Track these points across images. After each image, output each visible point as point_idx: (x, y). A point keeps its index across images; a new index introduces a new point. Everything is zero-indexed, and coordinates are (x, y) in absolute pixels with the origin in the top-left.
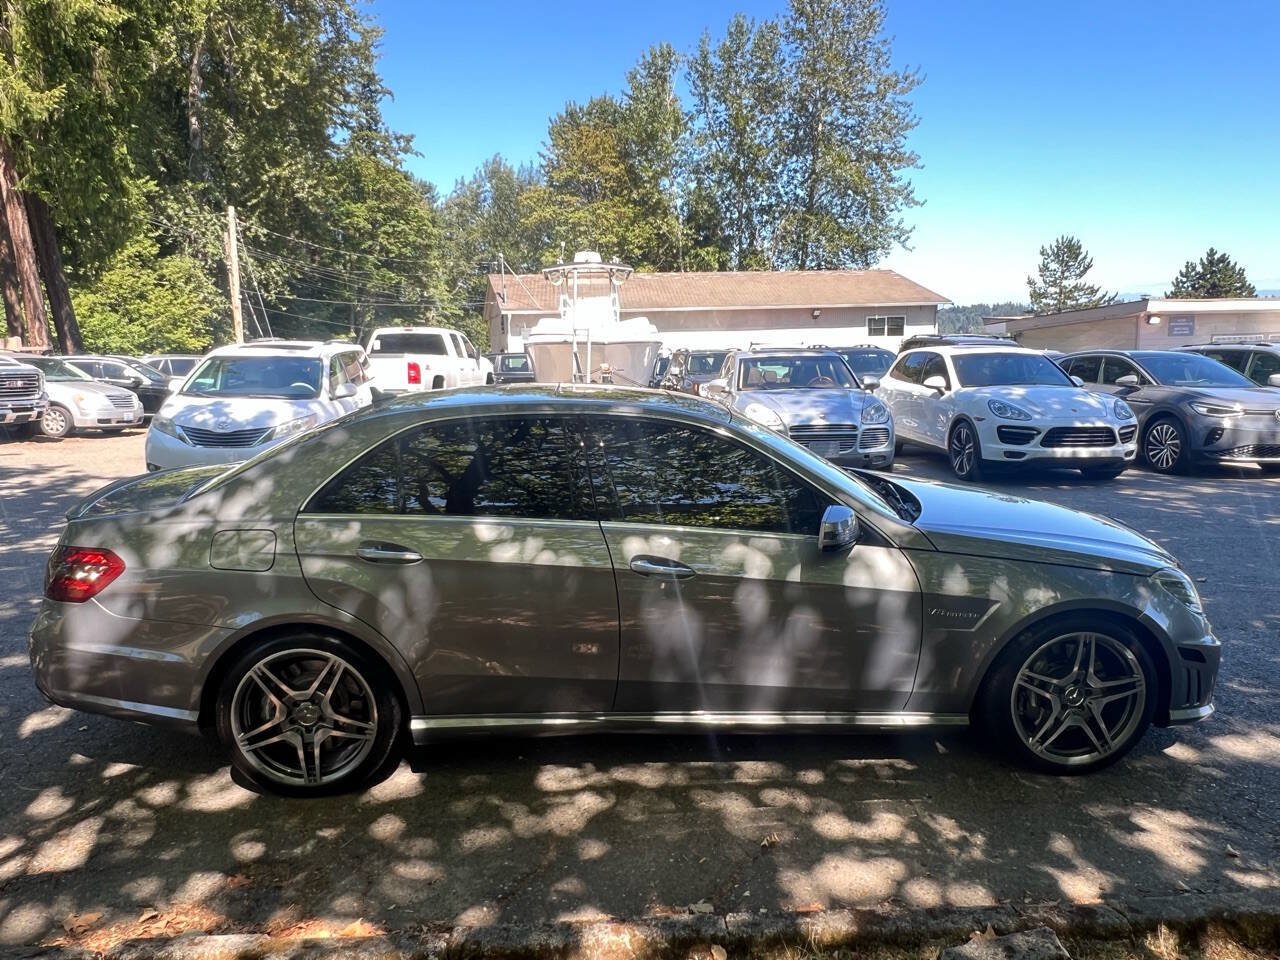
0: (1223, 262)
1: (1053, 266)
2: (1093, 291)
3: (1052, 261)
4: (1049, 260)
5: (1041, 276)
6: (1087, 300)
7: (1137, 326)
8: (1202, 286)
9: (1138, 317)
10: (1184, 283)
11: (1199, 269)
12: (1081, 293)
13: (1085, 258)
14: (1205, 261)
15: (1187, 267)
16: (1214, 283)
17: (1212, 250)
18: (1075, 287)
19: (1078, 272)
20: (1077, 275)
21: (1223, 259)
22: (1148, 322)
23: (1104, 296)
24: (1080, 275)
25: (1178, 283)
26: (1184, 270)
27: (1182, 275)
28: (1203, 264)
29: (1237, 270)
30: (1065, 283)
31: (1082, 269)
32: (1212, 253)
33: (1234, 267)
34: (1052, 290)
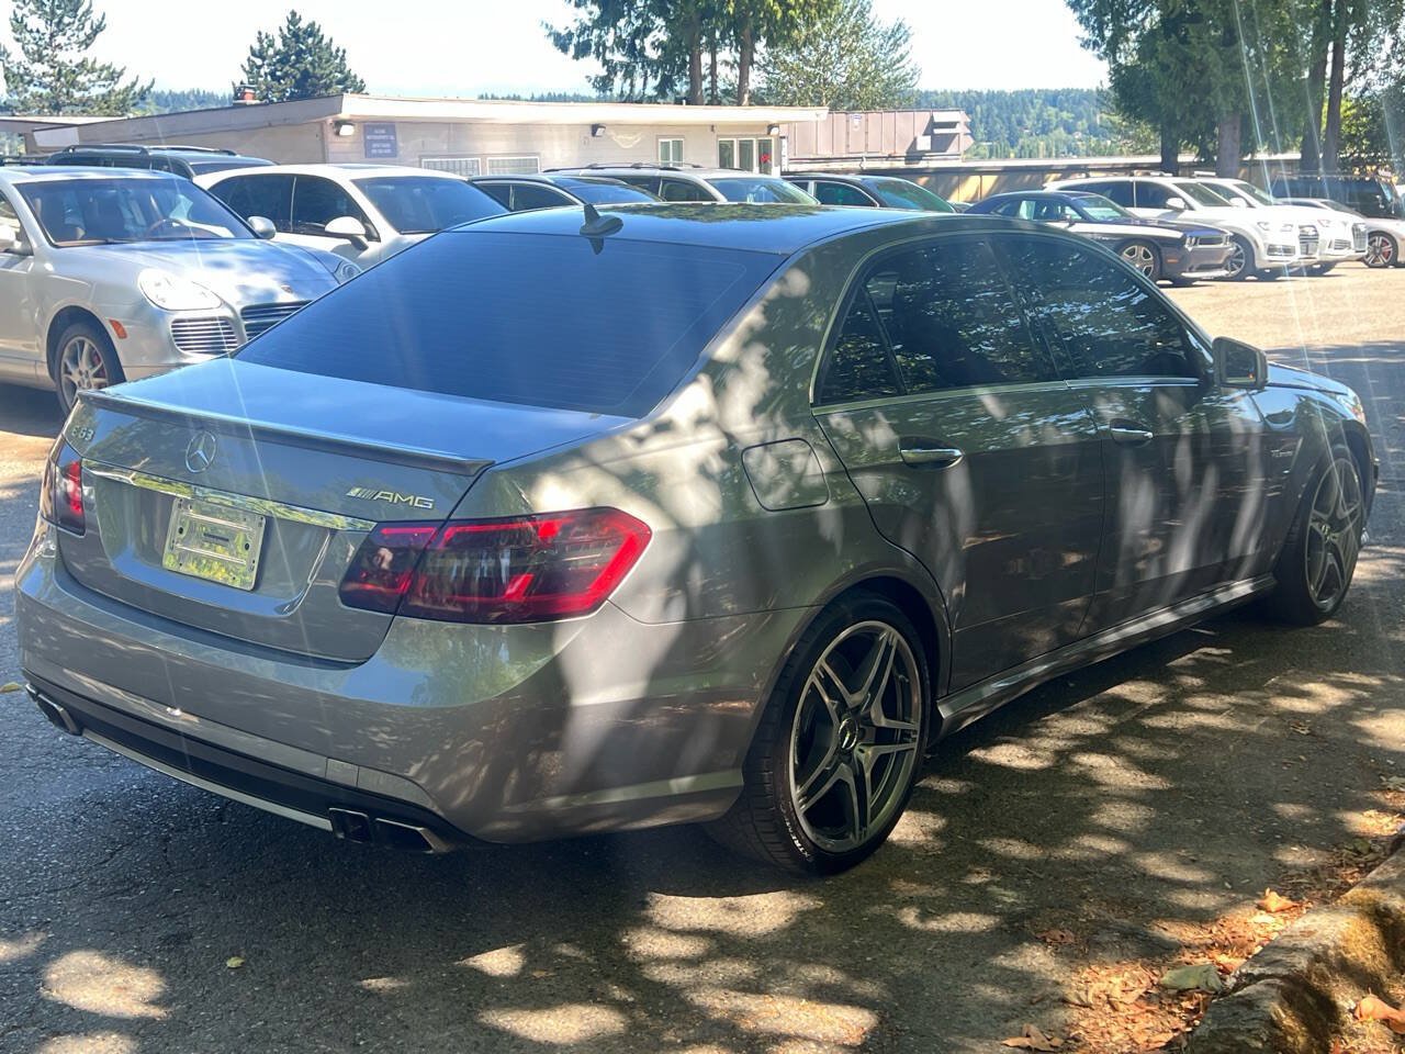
0: (311, 34)
1: (35, 22)
2: (114, 76)
3: (33, 13)
4: (26, 11)
5: (18, 40)
6: (104, 91)
7: (323, 139)
8: (286, 75)
9: (322, 124)
10: (259, 67)
11: (279, 44)
12: (93, 77)
13: (88, 11)
14: (286, 31)
15: (260, 40)
16: (306, 70)
17: (294, 14)
18: (82, 65)
19: (82, 36)
20: (80, 44)
21: (312, 31)
22: (337, 133)
23: (134, 84)
24: (87, 42)
25: (251, 67)
26: (257, 46)
27: (253, 54)
28: (284, 38)
29: (334, 49)
30: (62, 56)
31: (88, 30)
32: (294, 19)
33: (329, 46)
34: (38, 69)
